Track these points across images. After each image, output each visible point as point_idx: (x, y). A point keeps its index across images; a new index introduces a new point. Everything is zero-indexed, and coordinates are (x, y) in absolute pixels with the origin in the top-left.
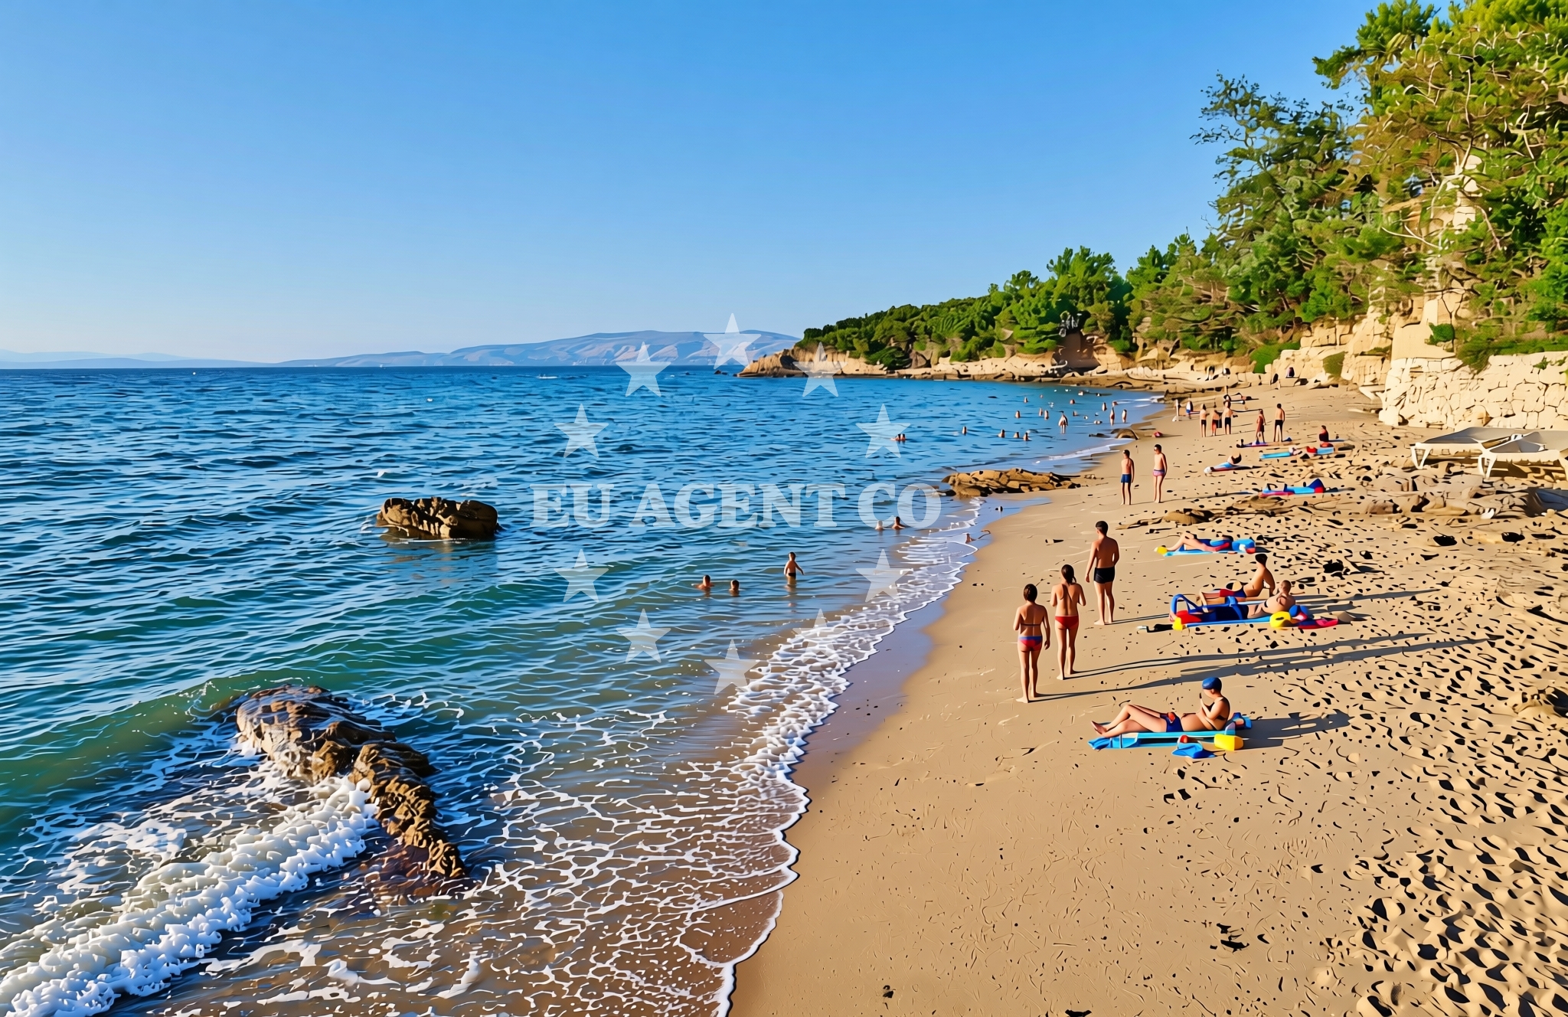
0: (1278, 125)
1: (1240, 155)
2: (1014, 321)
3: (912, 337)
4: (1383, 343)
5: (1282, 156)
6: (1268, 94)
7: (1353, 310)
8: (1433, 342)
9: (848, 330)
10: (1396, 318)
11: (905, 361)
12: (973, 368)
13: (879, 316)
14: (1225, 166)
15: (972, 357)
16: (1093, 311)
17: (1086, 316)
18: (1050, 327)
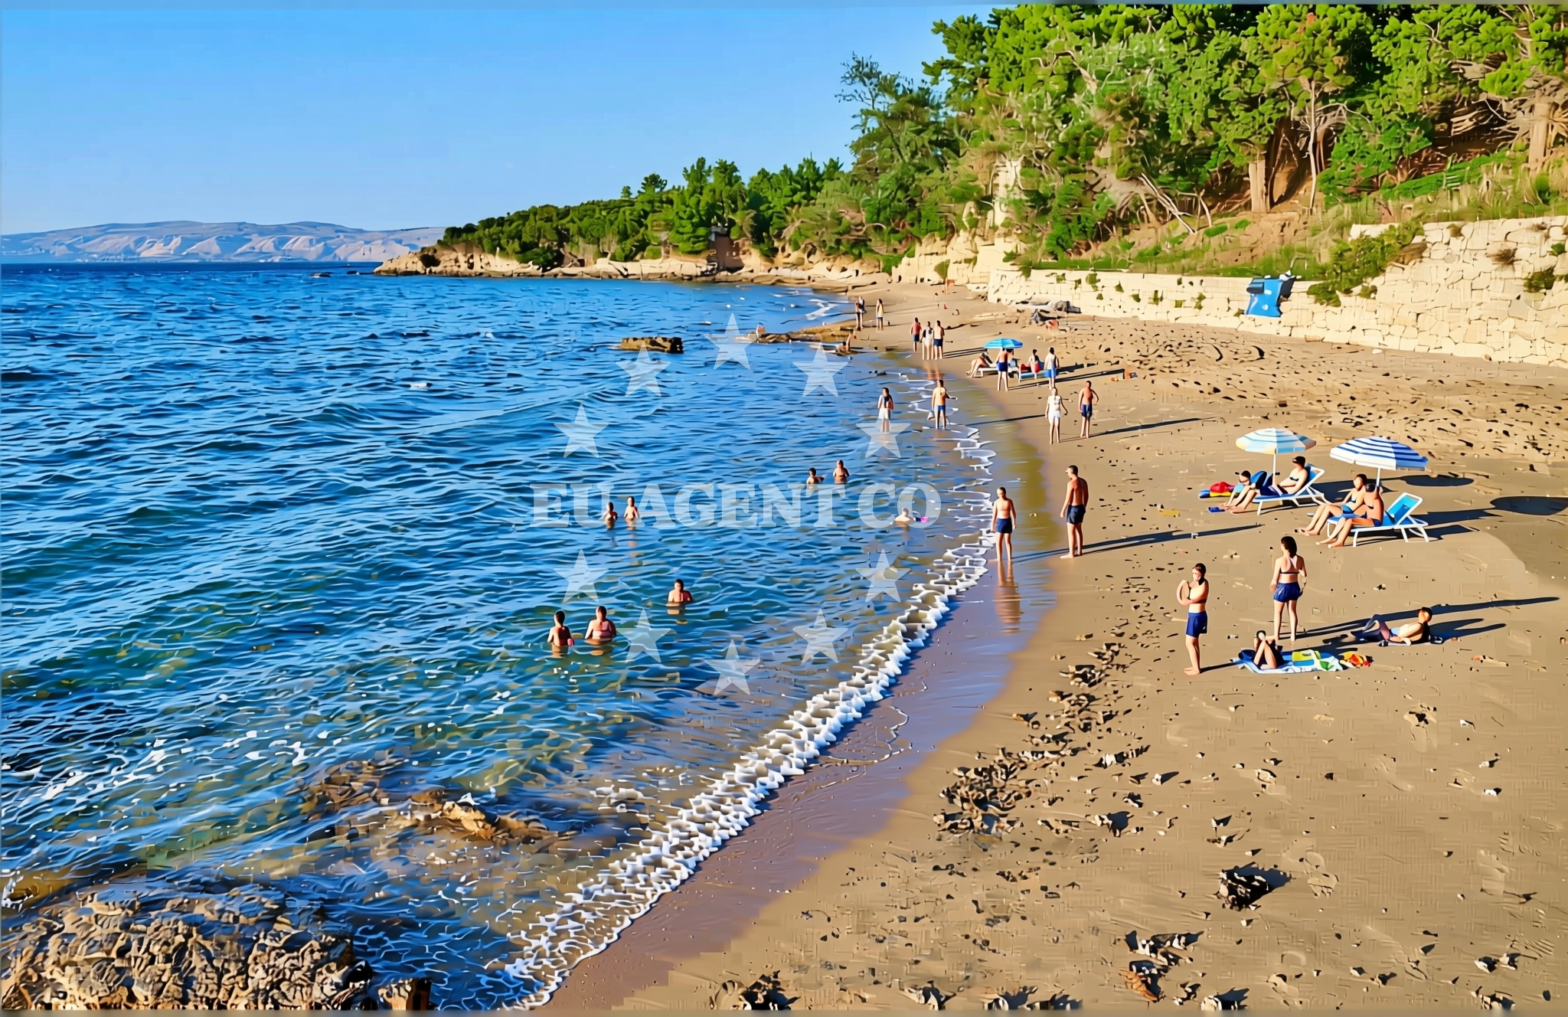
0: (894, 94)
1: (867, 113)
2: (669, 226)
3: (563, 237)
4: (971, 255)
5: (900, 116)
6: (886, 70)
7: (950, 231)
8: (1005, 260)
9: (494, 229)
10: (977, 239)
11: (559, 260)
12: (632, 268)
13: (523, 216)
14: (858, 121)
15: (629, 258)
16: (737, 218)
17: (732, 223)
18: (702, 231)
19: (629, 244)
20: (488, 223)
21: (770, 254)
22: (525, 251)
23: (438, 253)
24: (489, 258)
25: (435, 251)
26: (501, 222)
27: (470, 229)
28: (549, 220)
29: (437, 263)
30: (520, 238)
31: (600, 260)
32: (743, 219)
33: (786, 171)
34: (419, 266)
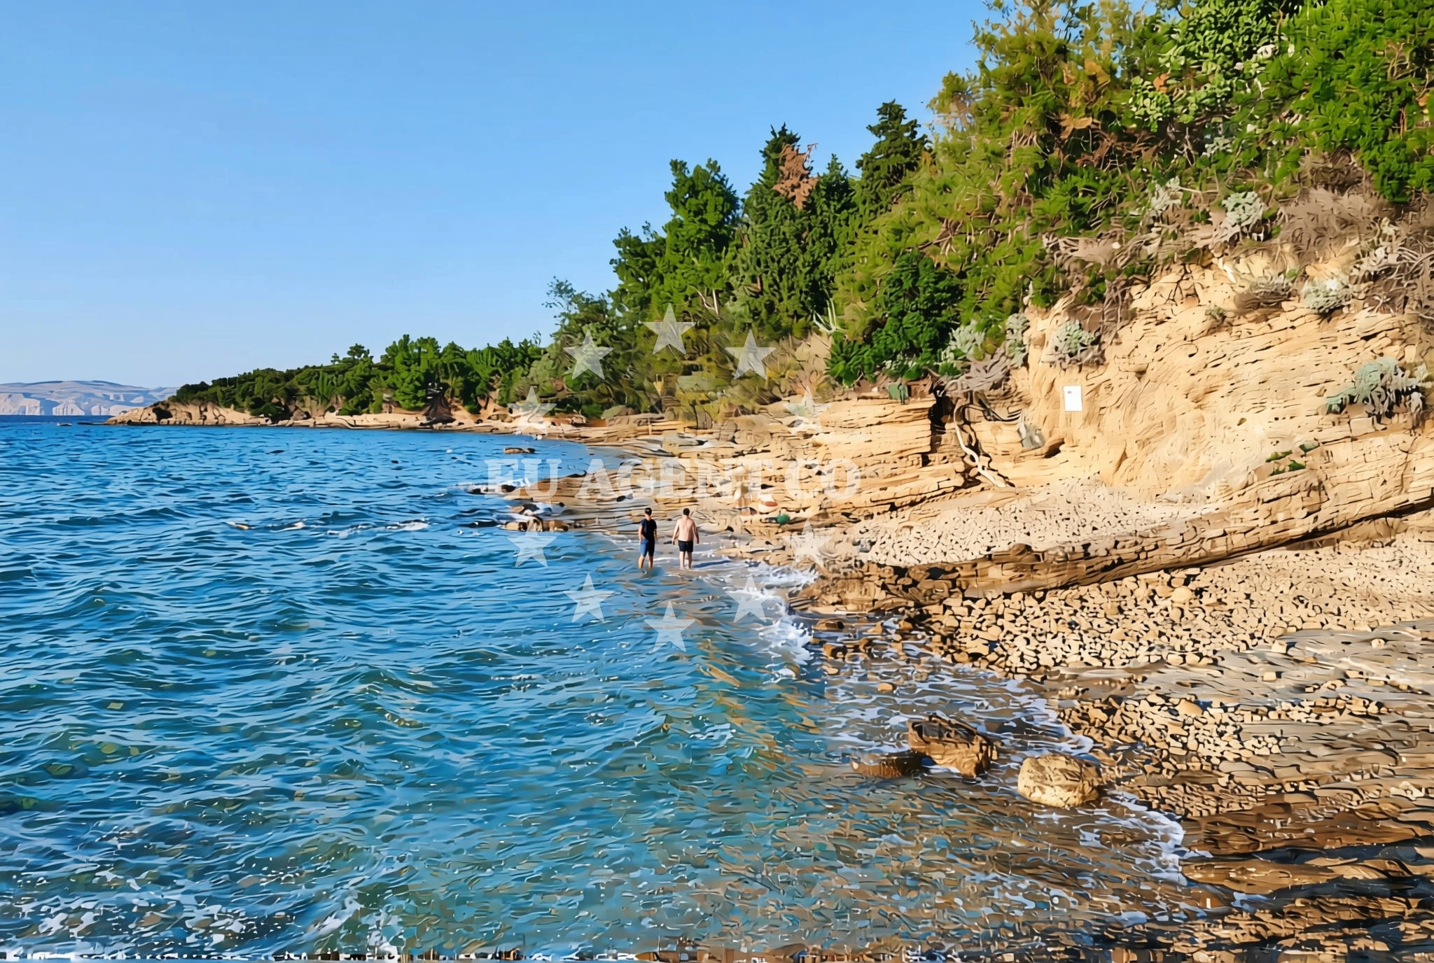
1: (564, 315)
2: (391, 388)
3: (292, 395)
9: (227, 387)
11: (288, 414)
12: (359, 419)
14: (556, 320)
15: (356, 412)
16: (449, 382)
17: (446, 386)
18: (421, 394)
19: (355, 400)
20: (222, 382)
21: (475, 411)
22: (258, 407)
23: (171, 407)
24: (223, 411)
25: (168, 405)
26: (232, 381)
27: (203, 386)
28: (278, 381)
29: (169, 415)
30: (251, 394)
31: (328, 413)
32: (455, 382)
33: (490, 348)
34: (153, 417)
